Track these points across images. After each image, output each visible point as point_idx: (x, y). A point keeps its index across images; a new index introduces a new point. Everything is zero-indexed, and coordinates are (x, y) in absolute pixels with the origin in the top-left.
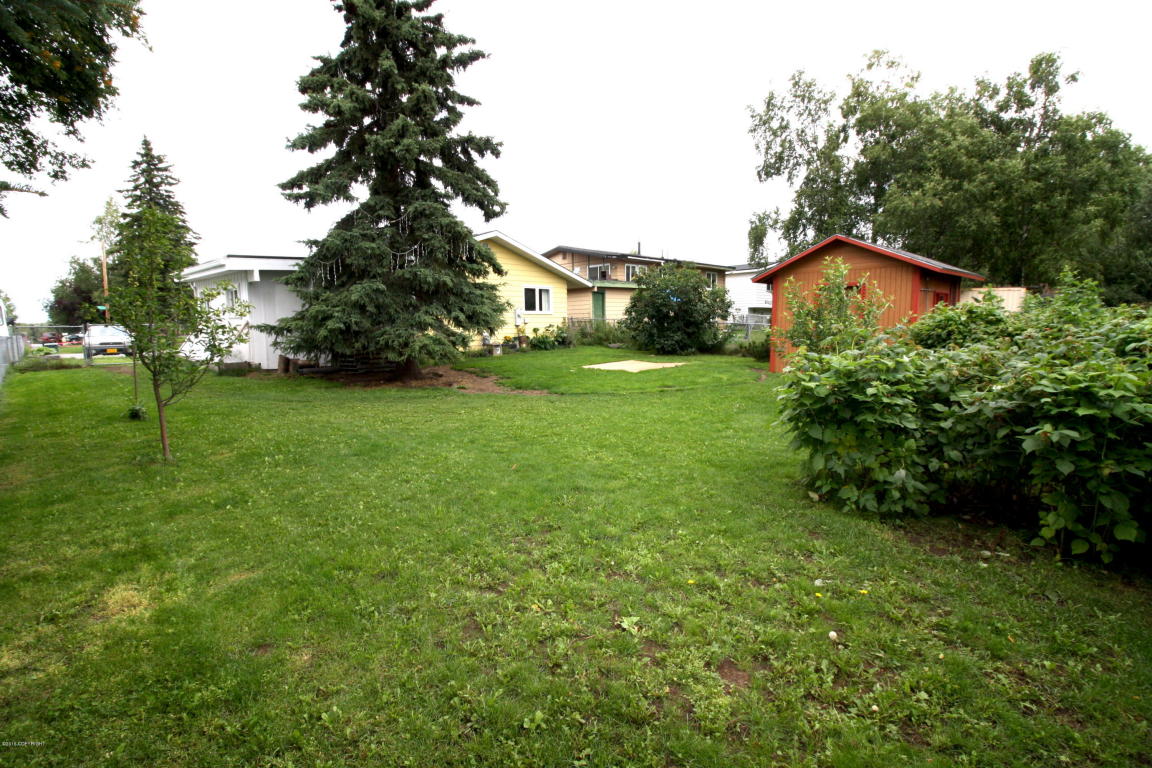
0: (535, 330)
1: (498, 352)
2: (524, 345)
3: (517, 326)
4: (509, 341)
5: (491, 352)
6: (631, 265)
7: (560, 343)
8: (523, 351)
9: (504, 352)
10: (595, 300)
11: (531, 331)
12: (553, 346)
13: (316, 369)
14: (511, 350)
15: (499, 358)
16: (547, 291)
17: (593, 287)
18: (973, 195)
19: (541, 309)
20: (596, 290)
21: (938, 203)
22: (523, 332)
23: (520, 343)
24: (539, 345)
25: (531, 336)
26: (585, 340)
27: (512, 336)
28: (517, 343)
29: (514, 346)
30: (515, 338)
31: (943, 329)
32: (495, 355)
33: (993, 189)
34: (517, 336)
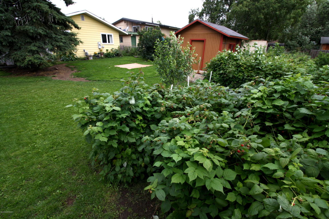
0: (107, 50)
1: (91, 58)
2: (102, 56)
3: (100, 49)
4: (96, 54)
5: (88, 59)
6: (147, 27)
7: (116, 55)
8: (102, 58)
9: (94, 58)
10: (132, 39)
11: (105, 50)
12: (113, 57)
13: (5, 67)
14: (97, 58)
15: (91, 61)
16: (111, 35)
17: (131, 34)
18: (258, 8)
19: (109, 42)
20: (132, 35)
21: (247, 9)
22: (102, 51)
23: (101, 55)
24: (108, 56)
25: (105, 52)
26: (127, 54)
27: (97, 52)
28: (100, 55)
29: (98, 56)
30: (99, 53)
31: (220, 61)
32: (90, 59)
33: (264, 6)
34: (100, 52)
